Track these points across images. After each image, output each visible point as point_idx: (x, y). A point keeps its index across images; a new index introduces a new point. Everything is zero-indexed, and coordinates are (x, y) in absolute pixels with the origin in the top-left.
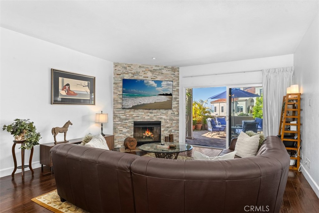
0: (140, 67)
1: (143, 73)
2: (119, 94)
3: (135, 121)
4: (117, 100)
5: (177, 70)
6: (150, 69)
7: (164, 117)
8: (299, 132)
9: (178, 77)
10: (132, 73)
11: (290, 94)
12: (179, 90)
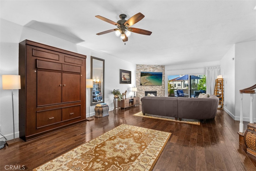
0: (147, 66)
1: (149, 69)
2: (139, 79)
3: (146, 91)
4: (138, 82)
5: (164, 67)
6: (152, 67)
7: (158, 89)
8: (223, 94)
9: (164, 70)
10: (144, 69)
11: (219, 79)
12: (165, 76)
